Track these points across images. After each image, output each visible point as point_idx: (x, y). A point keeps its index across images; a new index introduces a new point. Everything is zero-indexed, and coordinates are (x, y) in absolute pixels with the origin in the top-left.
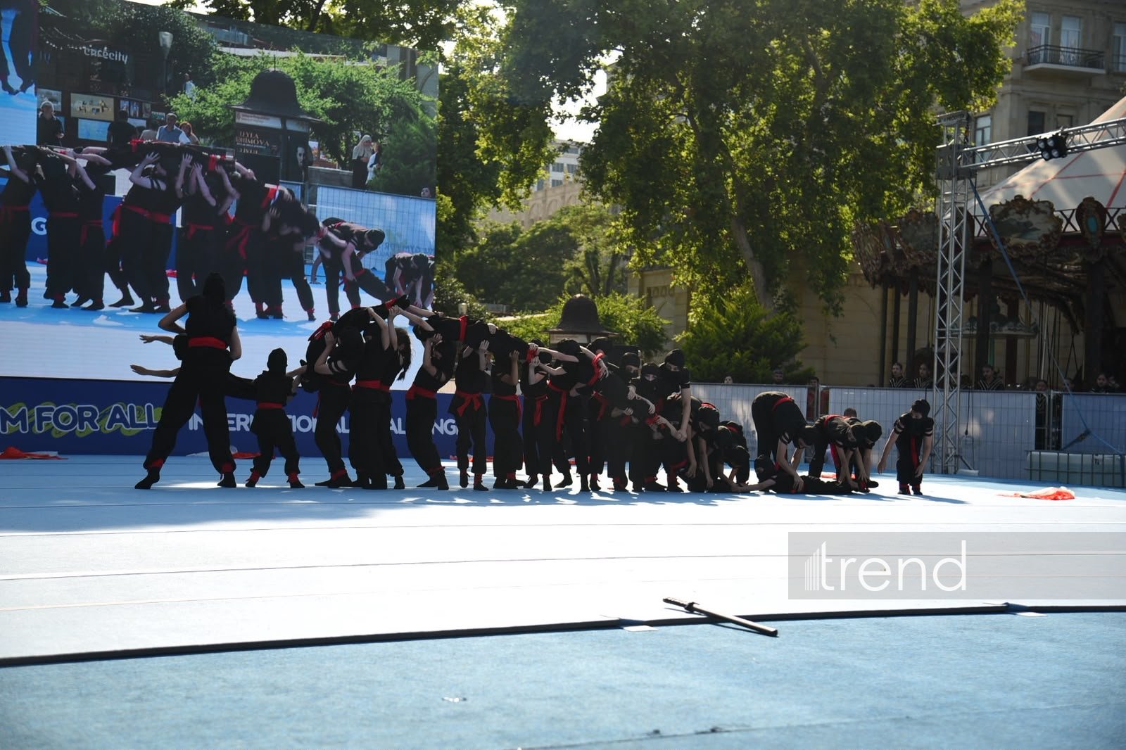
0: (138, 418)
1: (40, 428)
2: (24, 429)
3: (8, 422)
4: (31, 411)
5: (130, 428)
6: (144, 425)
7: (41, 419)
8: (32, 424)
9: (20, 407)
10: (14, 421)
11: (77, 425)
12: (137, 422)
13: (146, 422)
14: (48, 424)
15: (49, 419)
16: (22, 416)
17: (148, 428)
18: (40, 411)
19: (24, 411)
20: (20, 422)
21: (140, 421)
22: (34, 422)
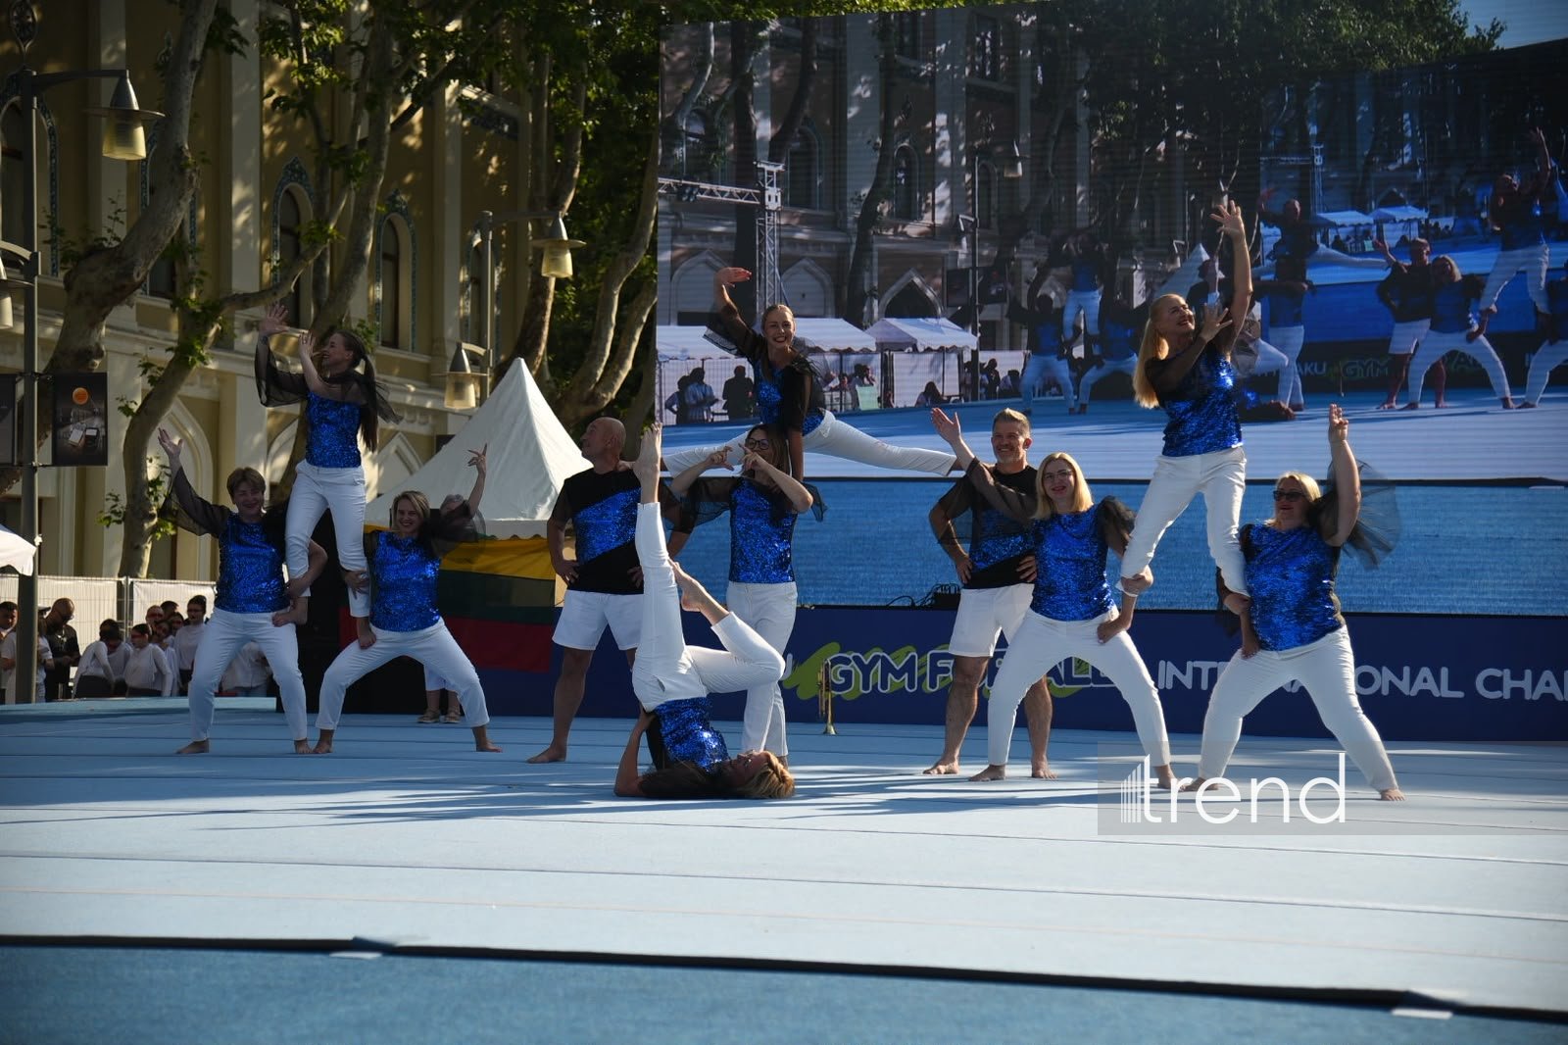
0: (1076, 670)
1: (933, 684)
2: (911, 686)
3: (890, 675)
4: (923, 658)
5: (1064, 685)
6: (1085, 681)
7: (935, 670)
8: (922, 678)
9: (909, 652)
10: (898, 674)
11: (986, 680)
12: (1074, 676)
13: (1090, 676)
14: (945, 678)
15: (945, 670)
16: (909, 667)
17: (1092, 685)
18: (935, 658)
19: (913, 657)
20: (906, 675)
21: (1079, 673)
22: (925, 674)
